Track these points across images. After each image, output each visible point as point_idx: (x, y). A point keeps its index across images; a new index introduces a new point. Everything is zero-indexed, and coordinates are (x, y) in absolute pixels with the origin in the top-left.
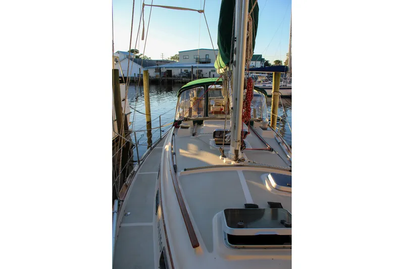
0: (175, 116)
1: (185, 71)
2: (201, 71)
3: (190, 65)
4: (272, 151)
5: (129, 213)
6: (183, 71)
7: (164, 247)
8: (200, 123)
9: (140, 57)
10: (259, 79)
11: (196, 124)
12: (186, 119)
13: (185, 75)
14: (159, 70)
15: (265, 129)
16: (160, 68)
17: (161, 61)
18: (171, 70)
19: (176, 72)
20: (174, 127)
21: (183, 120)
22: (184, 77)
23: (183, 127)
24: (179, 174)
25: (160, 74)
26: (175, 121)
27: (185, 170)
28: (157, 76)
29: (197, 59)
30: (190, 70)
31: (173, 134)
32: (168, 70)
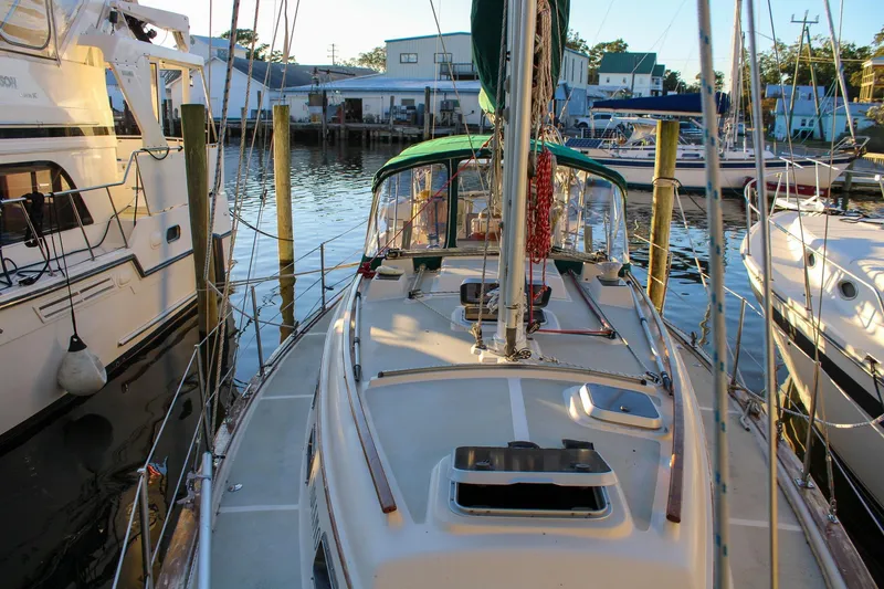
0: (366, 245)
1: (404, 102)
2: (456, 103)
3: (423, 86)
4: (614, 337)
5: (239, 486)
6: (397, 103)
7: (324, 534)
8: (433, 263)
9: (261, 54)
10: (638, 135)
11: (422, 267)
12: (395, 254)
13: (405, 117)
14: (320, 99)
15: (608, 283)
16: (325, 92)
17: (328, 70)
18: (360, 101)
19: (374, 107)
20: (360, 275)
21: (385, 257)
22: (399, 122)
23: (383, 276)
24: (365, 385)
25: (324, 110)
26: (365, 259)
27: (381, 375)
28: (314, 117)
29: (443, 64)
30: (419, 100)
31: (358, 294)
32: (348, 100)
